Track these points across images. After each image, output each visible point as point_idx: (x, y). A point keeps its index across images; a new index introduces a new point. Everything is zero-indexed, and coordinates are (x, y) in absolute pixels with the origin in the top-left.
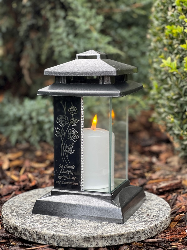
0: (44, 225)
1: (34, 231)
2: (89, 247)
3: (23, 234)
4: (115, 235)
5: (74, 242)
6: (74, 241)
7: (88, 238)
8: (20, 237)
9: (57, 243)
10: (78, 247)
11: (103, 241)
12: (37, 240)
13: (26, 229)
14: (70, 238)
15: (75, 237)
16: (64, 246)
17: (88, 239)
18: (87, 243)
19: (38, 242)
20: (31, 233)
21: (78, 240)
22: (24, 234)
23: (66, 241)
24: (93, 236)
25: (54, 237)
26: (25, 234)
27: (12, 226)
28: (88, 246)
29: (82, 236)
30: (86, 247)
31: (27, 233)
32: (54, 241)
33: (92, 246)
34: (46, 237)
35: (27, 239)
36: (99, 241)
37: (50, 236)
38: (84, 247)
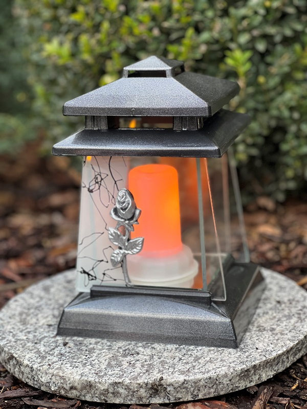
0: (143, 366)
1: (139, 384)
2: (248, 386)
3: (111, 395)
4: (283, 354)
5: (223, 384)
6: (224, 382)
7: (246, 371)
8: (104, 402)
9: (192, 394)
10: (231, 391)
11: (267, 369)
12: (148, 399)
13: (119, 383)
14: (217, 380)
15: (226, 375)
16: (205, 397)
17: (246, 373)
18: (244, 380)
19: (149, 402)
20: (134, 387)
21: (230, 380)
22: (113, 393)
23: (210, 387)
24: (255, 365)
25: (185, 385)
26: (116, 394)
27: (76, 384)
28: (246, 386)
29: (236, 371)
30: (244, 387)
31: (121, 391)
32: (187, 393)
33: (253, 384)
34: (169, 389)
35: (122, 402)
36: (262, 371)
37: (177, 385)
38: (240, 389)
